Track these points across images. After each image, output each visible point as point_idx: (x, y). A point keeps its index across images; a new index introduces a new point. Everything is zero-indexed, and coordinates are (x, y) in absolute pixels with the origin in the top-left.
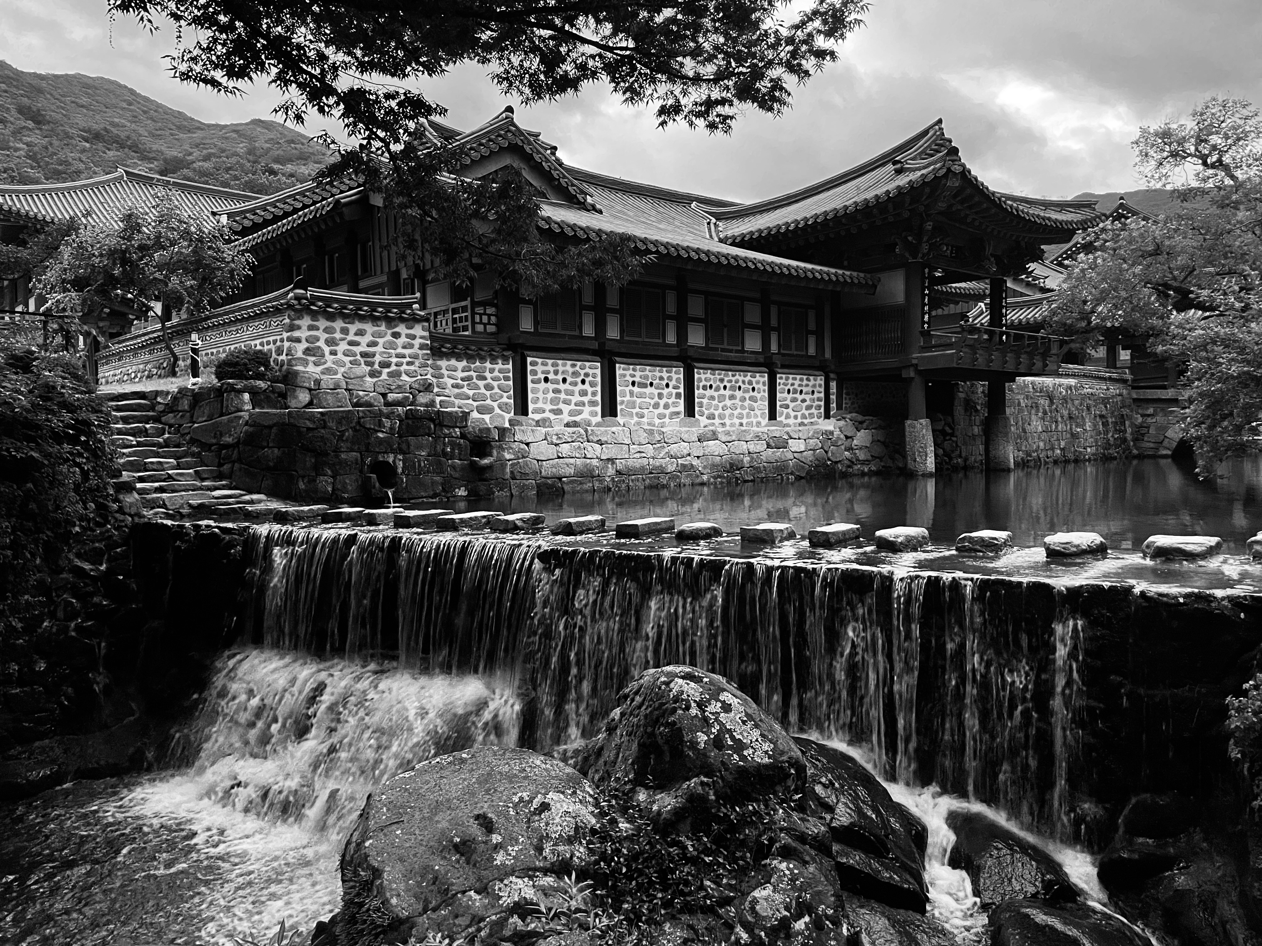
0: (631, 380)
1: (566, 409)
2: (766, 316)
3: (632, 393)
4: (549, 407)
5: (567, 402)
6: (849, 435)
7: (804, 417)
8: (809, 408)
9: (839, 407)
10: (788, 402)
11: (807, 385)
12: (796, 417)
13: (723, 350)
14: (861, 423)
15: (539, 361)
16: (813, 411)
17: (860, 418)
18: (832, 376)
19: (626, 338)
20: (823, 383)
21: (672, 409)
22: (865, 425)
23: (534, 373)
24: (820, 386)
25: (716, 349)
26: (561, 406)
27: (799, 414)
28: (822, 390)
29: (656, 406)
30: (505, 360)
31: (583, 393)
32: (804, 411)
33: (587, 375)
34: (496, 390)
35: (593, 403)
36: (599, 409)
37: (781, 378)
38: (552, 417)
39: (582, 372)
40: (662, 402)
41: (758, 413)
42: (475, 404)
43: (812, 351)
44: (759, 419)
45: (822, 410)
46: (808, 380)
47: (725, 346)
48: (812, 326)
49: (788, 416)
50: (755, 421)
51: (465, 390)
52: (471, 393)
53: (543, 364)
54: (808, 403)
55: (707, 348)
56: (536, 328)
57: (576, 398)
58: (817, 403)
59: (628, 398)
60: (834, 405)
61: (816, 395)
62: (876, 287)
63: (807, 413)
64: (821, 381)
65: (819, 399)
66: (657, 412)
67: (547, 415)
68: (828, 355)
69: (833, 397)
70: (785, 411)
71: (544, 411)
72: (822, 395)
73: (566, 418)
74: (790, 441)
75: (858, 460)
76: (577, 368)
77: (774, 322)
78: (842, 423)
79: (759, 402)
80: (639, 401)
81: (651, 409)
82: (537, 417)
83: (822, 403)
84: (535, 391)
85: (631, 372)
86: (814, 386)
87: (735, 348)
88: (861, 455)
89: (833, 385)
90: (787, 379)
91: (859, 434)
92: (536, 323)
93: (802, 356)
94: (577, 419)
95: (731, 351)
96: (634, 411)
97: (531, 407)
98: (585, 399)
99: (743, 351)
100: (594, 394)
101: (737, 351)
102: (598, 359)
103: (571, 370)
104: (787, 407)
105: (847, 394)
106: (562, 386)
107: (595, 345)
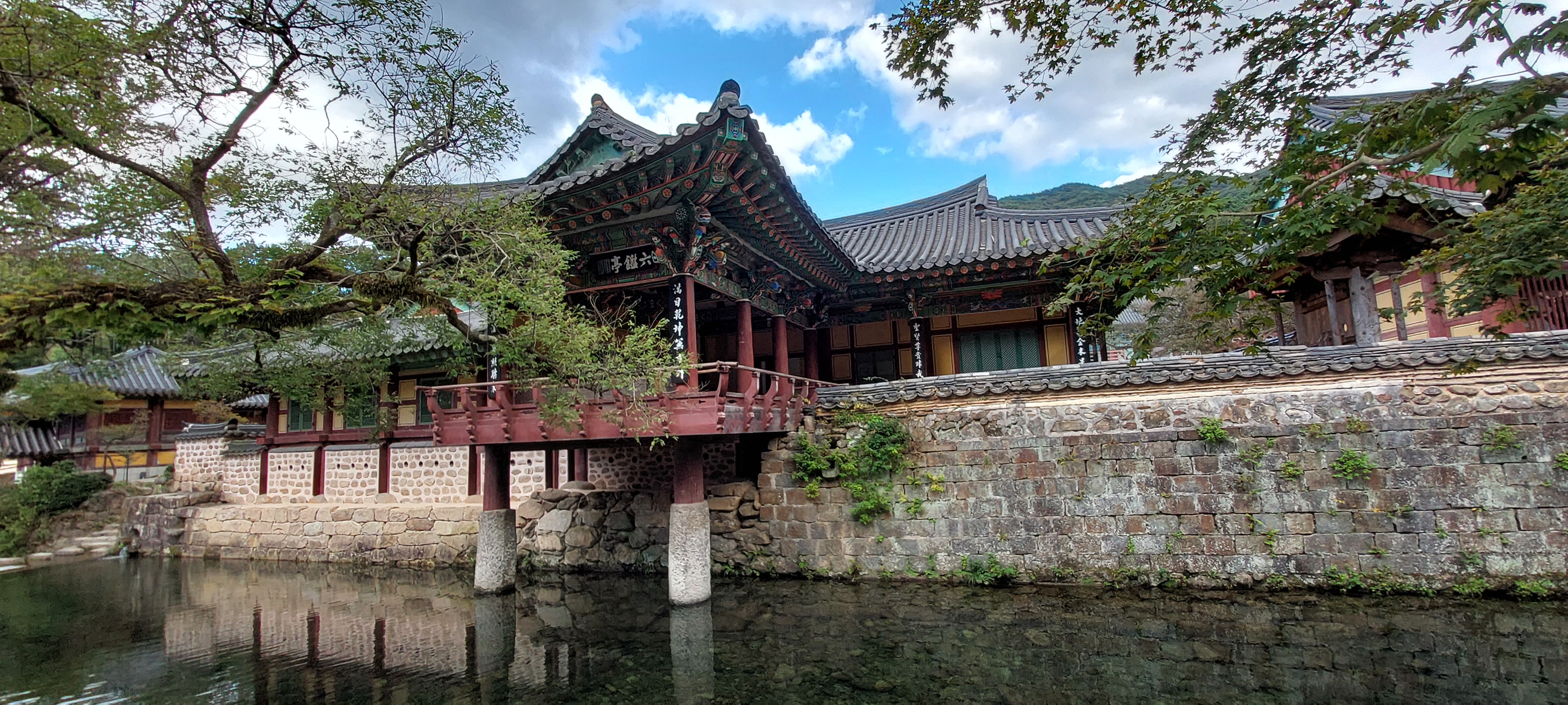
0: (337, 463)
1: (290, 488)
3: (336, 475)
4: (280, 488)
5: (291, 484)
6: (526, 516)
8: (523, 480)
9: (576, 477)
15: (277, 455)
16: (531, 484)
21: (369, 487)
22: (560, 504)
23: (272, 463)
24: (539, 454)
26: (288, 487)
28: (543, 458)
29: (355, 484)
31: (302, 477)
32: (517, 484)
33: (305, 462)
34: (251, 478)
35: (307, 484)
36: (311, 488)
39: (302, 461)
40: (359, 481)
41: (457, 487)
44: (458, 494)
45: (542, 483)
50: (452, 495)
54: (523, 474)
55: (415, 427)
56: (287, 430)
57: (298, 480)
58: (535, 474)
59: (333, 479)
60: (564, 475)
61: (534, 465)
63: (521, 486)
65: (536, 470)
66: (355, 489)
67: (280, 494)
69: (564, 466)
71: (276, 492)
72: (543, 465)
73: (290, 496)
76: (300, 458)
79: (458, 476)
80: (340, 480)
81: (350, 487)
82: (272, 495)
84: (272, 477)
85: (337, 457)
88: (545, 544)
89: (563, 452)
91: (546, 515)
92: (288, 426)
94: (297, 496)
96: (337, 490)
97: (269, 487)
98: (303, 481)
100: (309, 476)
102: (315, 448)
103: (296, 459)
106: (289, 472)
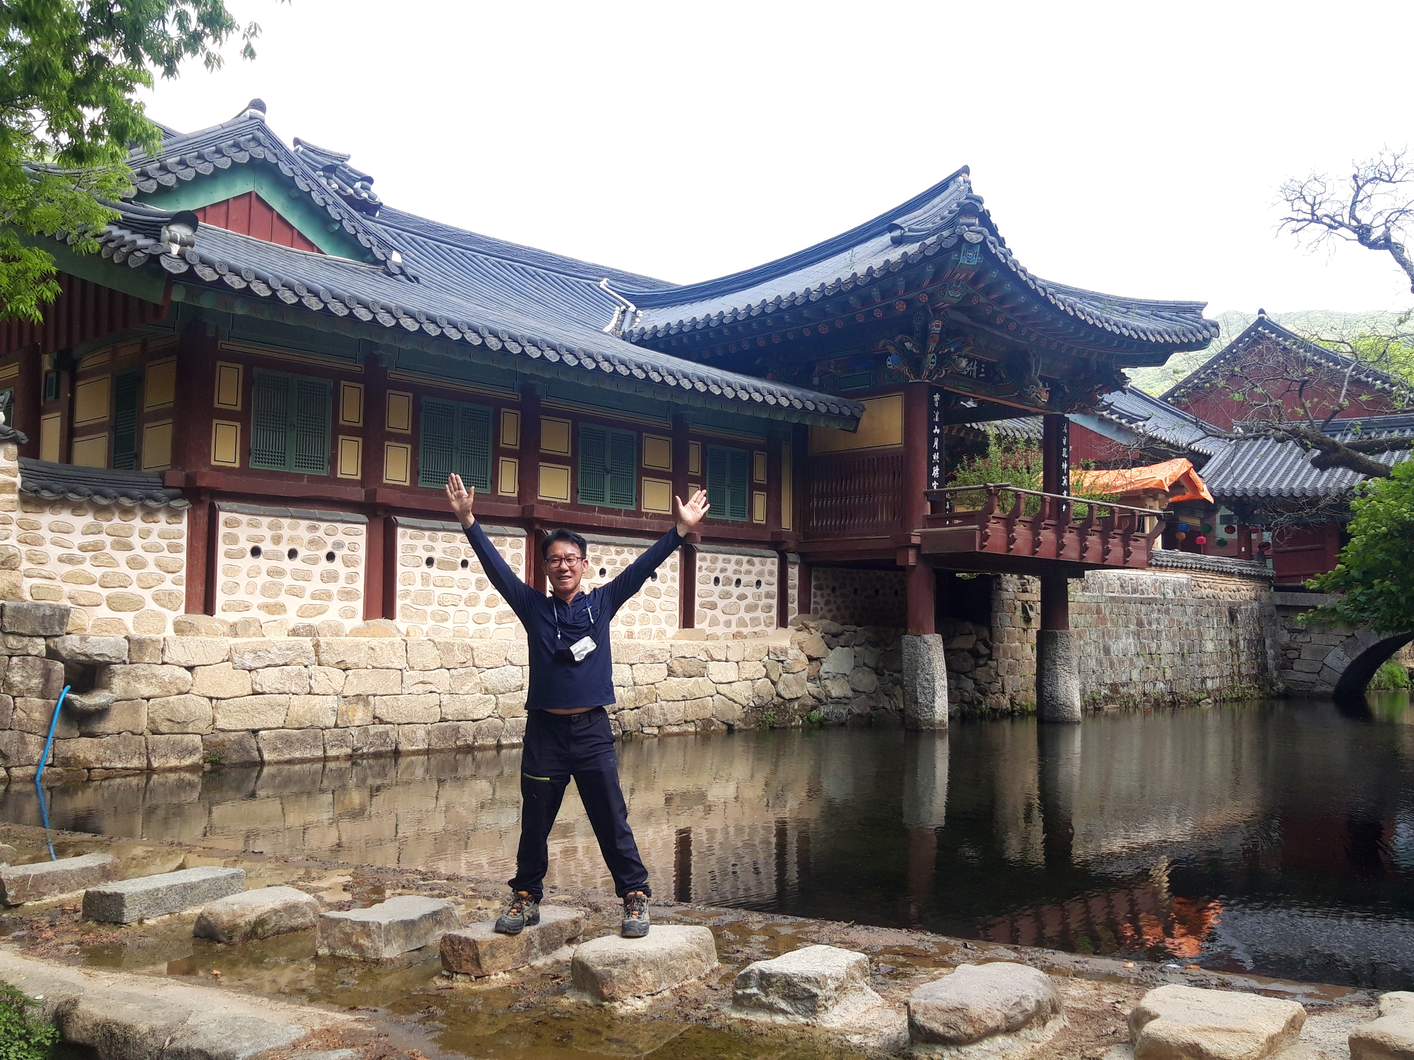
0: (426, 555)
1: (292, 604)
2: (680, 457)
3: (425, 579)
4: (258, 599)
5: (295, 593)
6: (814, 655)
7: (742, 623)
8: (750, 609)
9: (804, 608)
10: (715, 598)
11: (748, 572)
12: (728, 624)
13: (603, 510)
14: (835, 635)
15: (244, 518)
16: (759, 613)
17: (835, 627)
18: (791, 557)
19: (421, 485)
20: (775, 568)
22: (842, 640)
23: (233, 539)
24: (771, 573)
25: (592, 509)
26: (283, 598)
27: (734, 619)
28: (775, 580)
30: (174, 514)
31: (331, 577)
32: (742, 613)
33: (339, 545)
34: (152, 568)
35: (347, 595)
36: (359, 605)
37: (704, 559)
38: (263, 617)
39: (330, 540)
41: (662, 615)
42: (105, 592)
43: (759, 516)
44: (664, 626)
45: (774, 612)
46: (750, 563)
47: (607, 504)
48: (760, 476)
49: (714, 622)
50: (654, 628)
51: (87, 567)
52: (97, 573)
53: (250, 524)
54: (750, 600)
55: (573, 505)
56: (244, 460)
57: (316, 585)
58: (765, 601)
59: (418, 586)
60: (793, 606)
61: (764, 588)
62: (858, 420)
63: (747, 617)
64: (772, 565)
65: (768, 596)
66: (472, 611)
67: (254, 613)
68: (787, 523)
69: (793, 593)
70: (710, 613)
71: (247, 608)
72: (774, 589)
73: (292, 619)
74: (711, 665)
75: (828, 696)
76: (321, 533)
77: (694, 467)
78: (803, 635)
79: (664, 598)
80: (438, 591)
81: (462, 606)
82: (233, 617)
83: (774, 602)
84: (231, 571)
85: (426, 542)
86: (761, 573)
87: (623, 507)
88: (836, 690)
89: (794, 573)
90: (714, 561)
91: (832, 654)
92: (246, 452)
93: (742, 525)
94: (316, 621)
95: (618, 512)
96: (429, 609)
97: (221, 599)
98: (334, 587)
99: (638, 513)
100: (351, 578)
101: (628, 513)
102: (364, 518)
103: (307, 536)
104: (713, 606)
105: (819, 588)
106: (287, 564)
107: (359, 495)
